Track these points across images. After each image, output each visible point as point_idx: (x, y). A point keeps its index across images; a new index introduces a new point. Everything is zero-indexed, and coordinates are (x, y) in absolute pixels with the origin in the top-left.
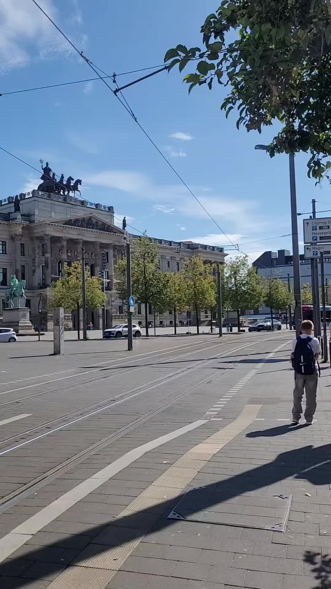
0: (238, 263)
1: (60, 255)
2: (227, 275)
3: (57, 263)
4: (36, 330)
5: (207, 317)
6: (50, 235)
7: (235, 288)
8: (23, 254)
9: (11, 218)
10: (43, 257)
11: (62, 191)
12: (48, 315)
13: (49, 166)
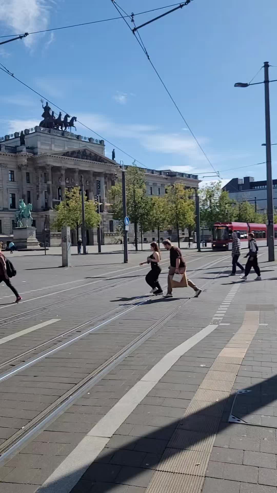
0: (212, 188)
1: (59, 182)
2: (204, 198)
3: (57, 189)
4: (41, 245)
5: (183, 234)
6: (51, 165)
7: (210, 210)
8: (28, 181)
9: (17, 150)
10: (45, 184)
11: (60, 127)
12: (51, 233)
13: (48, 105)
